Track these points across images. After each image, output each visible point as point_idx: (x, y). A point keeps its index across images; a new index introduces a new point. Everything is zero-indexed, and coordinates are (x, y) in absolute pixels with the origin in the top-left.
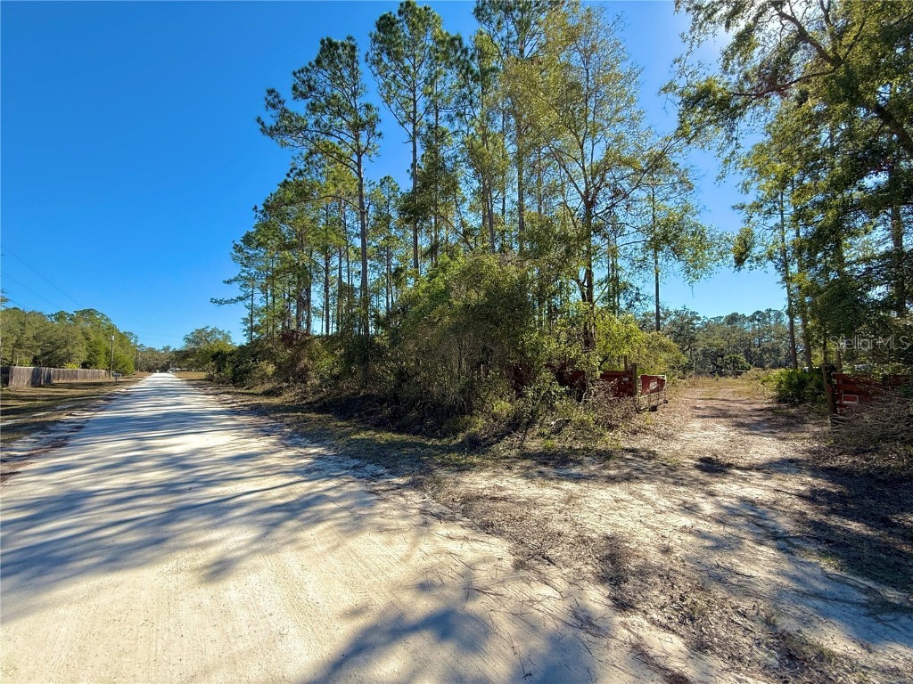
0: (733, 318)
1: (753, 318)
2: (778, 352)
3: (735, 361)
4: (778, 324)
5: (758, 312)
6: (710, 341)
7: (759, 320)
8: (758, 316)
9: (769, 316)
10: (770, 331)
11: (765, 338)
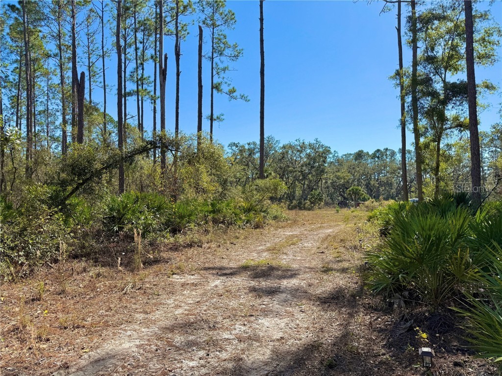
0: (359, 155)
1: (374, 156)
2: (390, 185)
3: (356, 193)
4: (393, 161)
5: (378, 151)
6: (339, 174)
7: (378, 157)
8: (378, 154)
9: (386, 155)
10: (385, 167)
11: (382, 173)
